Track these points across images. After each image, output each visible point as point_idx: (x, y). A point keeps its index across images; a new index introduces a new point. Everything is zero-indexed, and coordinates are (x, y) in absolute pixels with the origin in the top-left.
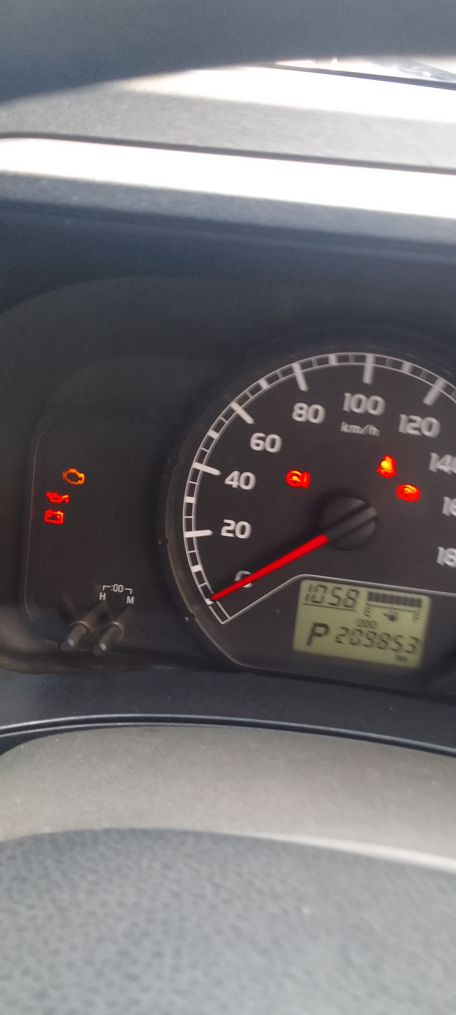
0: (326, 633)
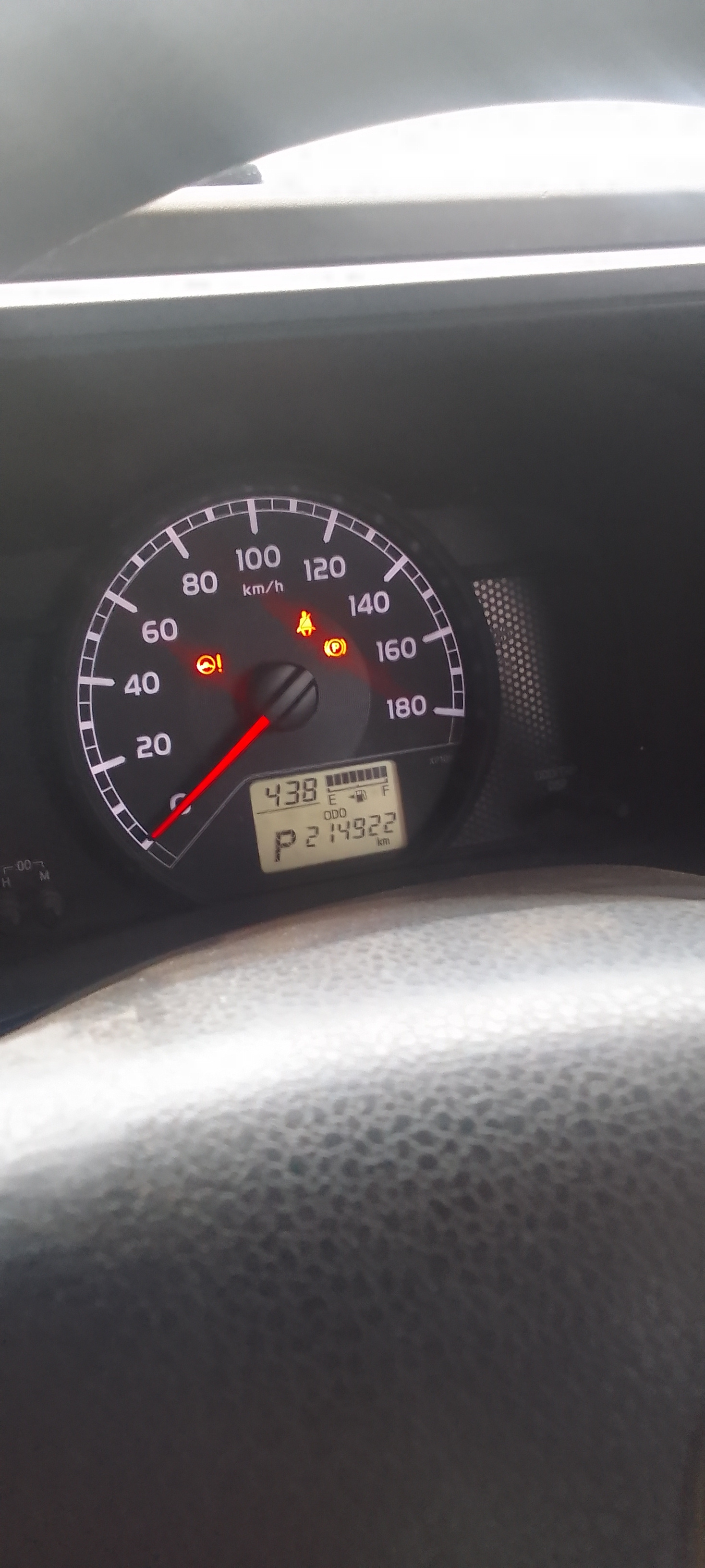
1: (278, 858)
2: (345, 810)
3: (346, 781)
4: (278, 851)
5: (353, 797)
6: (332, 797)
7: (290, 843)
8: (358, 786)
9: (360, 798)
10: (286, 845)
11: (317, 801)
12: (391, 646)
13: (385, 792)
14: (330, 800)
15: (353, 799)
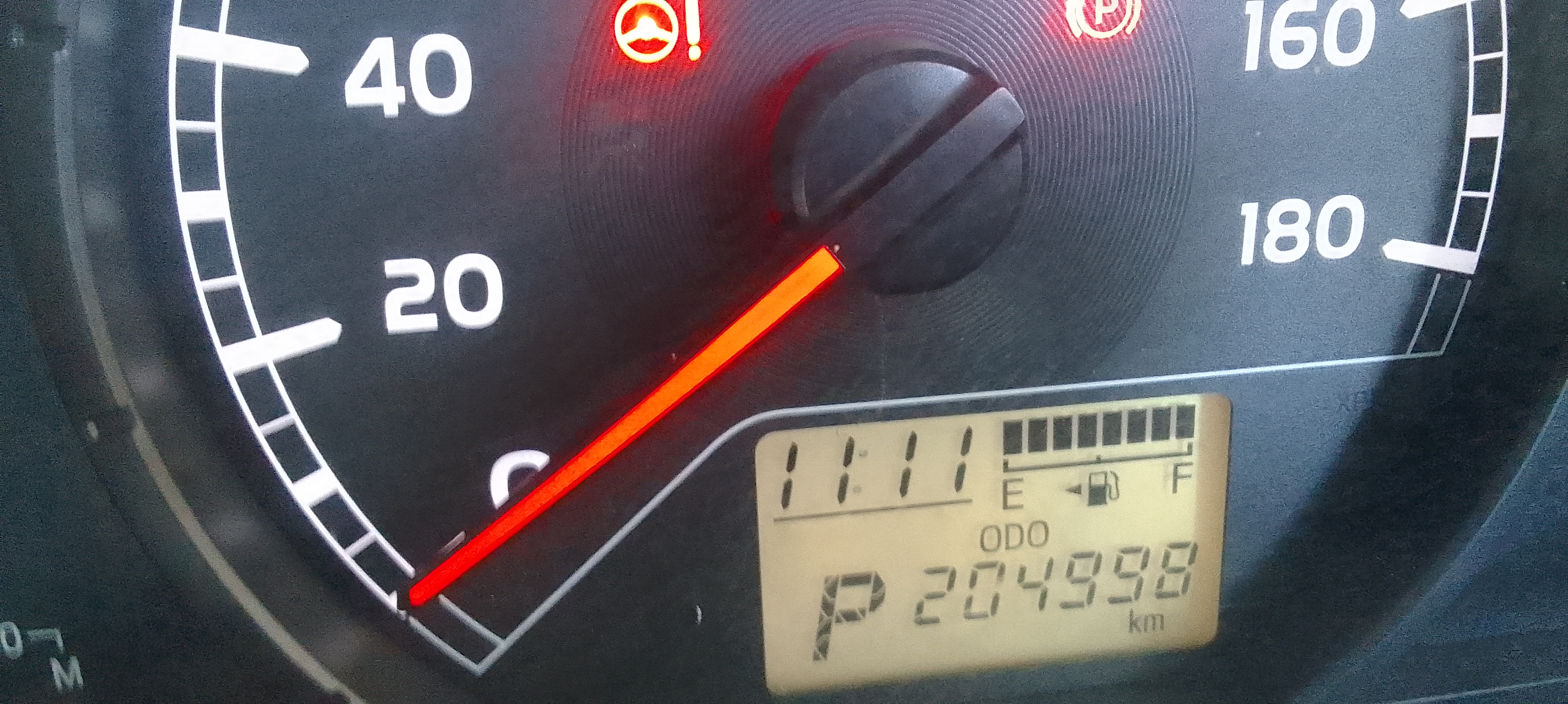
0: (875, 604)
1: (823, 649)
2: (1045, 525)
3: (1062, 442)
4: (825, 630)
5: (1077, 490)
6: (1012, 487)
7: (863, 612)
8: (1099, 461)
9: (1097, 496)
10: (850, 616)
11: (964, 494)
12: (1295, 20)
13: (1179, 481)
14: (1006, 493)
15: (1074, 497)
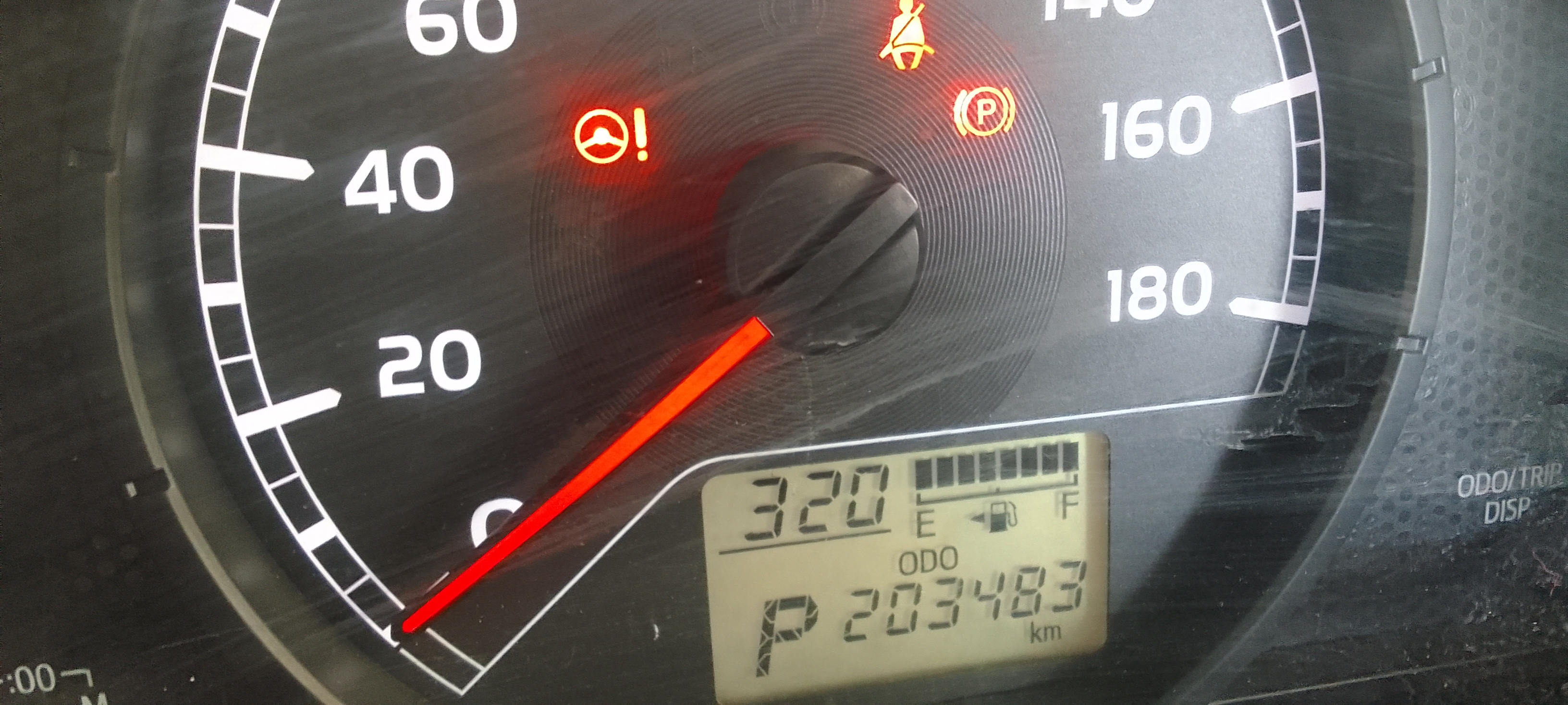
1: (764, 666)
2: (955, 550)
3: (966, 477)
4: (765, 649)
5: (980, 518)
6: (925, 517)
7: (799, 631)
8: (998, 492)
9: (998, 524)
10: (788, 635)
11: (884, 524)
12: (1144, 117)
13: (1069, 508)
14: (920, 523)
15: (979, 525)
